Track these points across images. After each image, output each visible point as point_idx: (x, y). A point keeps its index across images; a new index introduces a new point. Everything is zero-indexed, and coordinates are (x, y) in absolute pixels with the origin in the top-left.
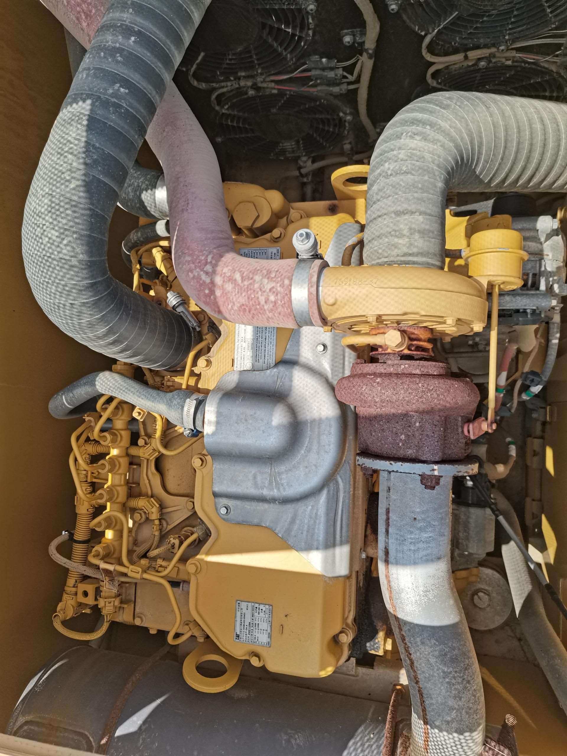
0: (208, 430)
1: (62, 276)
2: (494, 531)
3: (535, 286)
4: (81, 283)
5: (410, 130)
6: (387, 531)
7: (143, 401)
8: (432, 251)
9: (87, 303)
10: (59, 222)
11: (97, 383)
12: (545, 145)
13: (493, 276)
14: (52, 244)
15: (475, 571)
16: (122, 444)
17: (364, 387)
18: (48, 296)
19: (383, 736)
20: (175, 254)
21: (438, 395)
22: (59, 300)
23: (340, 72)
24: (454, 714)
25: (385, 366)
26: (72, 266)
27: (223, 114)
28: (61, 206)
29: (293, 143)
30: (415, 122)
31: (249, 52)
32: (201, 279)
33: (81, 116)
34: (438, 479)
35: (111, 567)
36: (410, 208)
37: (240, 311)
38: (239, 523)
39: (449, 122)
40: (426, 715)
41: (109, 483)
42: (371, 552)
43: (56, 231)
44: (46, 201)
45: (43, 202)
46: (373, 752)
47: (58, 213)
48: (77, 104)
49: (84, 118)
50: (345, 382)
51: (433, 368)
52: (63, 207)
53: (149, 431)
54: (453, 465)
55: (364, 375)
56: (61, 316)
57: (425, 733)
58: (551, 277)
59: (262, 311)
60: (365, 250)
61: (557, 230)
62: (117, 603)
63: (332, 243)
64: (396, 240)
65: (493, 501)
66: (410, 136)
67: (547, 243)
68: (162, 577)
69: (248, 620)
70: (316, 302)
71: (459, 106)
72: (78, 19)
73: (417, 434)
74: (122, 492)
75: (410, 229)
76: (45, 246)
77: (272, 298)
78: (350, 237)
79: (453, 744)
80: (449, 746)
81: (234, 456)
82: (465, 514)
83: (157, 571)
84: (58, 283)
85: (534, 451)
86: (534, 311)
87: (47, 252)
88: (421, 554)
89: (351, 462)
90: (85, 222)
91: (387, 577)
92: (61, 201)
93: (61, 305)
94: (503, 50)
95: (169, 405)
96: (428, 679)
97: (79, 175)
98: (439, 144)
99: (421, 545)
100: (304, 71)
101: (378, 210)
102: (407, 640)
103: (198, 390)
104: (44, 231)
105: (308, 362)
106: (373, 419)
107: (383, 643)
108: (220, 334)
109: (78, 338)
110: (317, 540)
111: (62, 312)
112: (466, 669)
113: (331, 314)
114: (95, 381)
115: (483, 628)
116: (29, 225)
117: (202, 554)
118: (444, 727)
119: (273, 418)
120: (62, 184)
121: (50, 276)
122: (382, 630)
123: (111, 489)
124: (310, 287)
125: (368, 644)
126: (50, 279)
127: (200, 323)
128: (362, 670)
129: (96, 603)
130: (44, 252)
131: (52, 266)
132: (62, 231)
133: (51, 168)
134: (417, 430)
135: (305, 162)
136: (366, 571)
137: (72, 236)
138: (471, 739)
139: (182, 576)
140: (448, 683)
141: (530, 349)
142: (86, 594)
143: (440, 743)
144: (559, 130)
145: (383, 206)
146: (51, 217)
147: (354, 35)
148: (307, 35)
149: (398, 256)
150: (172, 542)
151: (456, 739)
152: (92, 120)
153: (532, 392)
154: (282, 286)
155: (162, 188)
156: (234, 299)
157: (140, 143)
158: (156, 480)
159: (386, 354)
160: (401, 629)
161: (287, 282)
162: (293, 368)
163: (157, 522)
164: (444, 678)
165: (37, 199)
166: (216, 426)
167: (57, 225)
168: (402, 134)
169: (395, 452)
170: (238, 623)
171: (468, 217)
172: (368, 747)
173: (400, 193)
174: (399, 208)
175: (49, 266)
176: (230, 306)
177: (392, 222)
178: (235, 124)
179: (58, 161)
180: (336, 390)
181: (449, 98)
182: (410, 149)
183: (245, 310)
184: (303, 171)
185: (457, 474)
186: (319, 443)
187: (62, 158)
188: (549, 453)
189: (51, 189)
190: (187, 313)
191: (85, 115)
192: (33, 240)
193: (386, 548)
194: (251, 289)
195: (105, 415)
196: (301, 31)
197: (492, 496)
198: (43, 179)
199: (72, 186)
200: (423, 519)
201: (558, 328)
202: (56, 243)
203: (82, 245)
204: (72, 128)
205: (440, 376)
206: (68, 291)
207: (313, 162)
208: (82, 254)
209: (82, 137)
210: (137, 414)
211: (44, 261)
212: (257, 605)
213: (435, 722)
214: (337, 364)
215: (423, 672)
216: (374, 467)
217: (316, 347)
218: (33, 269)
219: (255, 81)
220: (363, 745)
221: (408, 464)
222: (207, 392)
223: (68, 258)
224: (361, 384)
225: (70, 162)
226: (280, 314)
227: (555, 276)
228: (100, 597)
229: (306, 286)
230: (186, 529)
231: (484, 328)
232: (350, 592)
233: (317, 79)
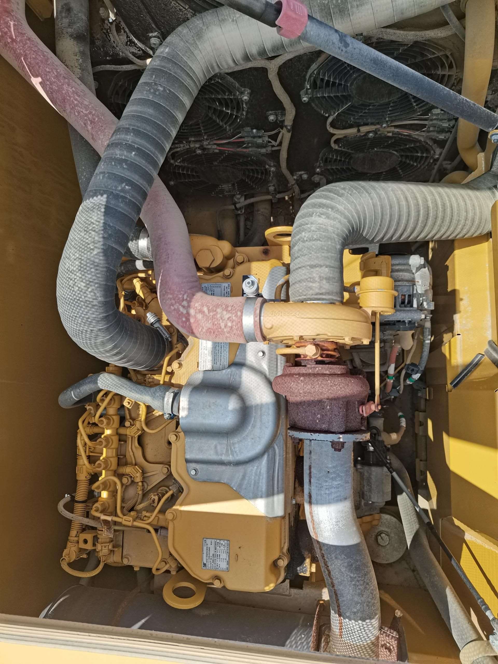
0: (183, 414)
1: (87, 312)
2: (390, 485)
3: (410, 303)
4: (99, 316)
5: (318, 211)
6: (310, 481)
7: (133, 394)
8: (335, 291)
9: (102, 329)
10: (86, 277)
11: (98, 382)
12: (409, 215)
13: (375, 307)
14: (81, 291)
15: (377, 516)
16: (114, 426)
17: (293, 383)
18: (75, 325)
19: (311, 636)
20: (160, 292)
21: (341, 388)
22: (83, 327)
23: (266, 139)
24: (358, 607)
25: (306, 368)
26: (93, 305)
27: (176, 165)
28: (87, 266)
29: (230, 185)
30: (322, 206)
31: (199, 124)
32: (179, 311)
33: (100, 206)
34: (343, 444)
35: (109, 518)
36: (319, 263)
37: (207, 332)
38: (204, 481)
39: (344, 206)
40: (340, 609)
41: (104, 455)
42: (299, 499)
43: (84, 283)
44: (77, 263)
45: (75, 263)
46: (304, 647)
47: (85, 271)
48: (97, 197)
49: (102, 207)
50: (279, 380)
51: (337, 369)
52: (89, 267)
53: (133, 415)
54: (353, 434)
55: (291, 375)
56: (82, 338)
57: (340, 623)
58: (421, 297)
59: (222, 333)
60: (290, 289)
61: (424, 264)
62: (110, 547)
63: (267, 280)
64: (311, 284)
65: (388, 461)
66: (318, 215)
67: (418, 273)
68: (148, 524)
69: (212, 552)
70: (259, 326)
71: (350, 194)
72: (85, 124)
73: (328, 413)
74: (114, 461)
75: (320, 277)
76: (75, 292)
77: (229, 324)
78: (279, 279)
79: (359, 629)
80: (356, 630)
81: (201, 432)
82: (368, 472)
83: (143, 520)
84: (83, 317)
85: (420, 422)
86: (410, 322)
87: (77, 296)
88: (333, 496)
89: (284, 434)
90: (103, 276)
91: (311, 513)
92: (87, 263)
93: (84, 331)
94: (385, 127)
95: (153, 396)
96: (341, 583)
97: (99, 245)
98: (337, 221)
99: (333, 490)
100: (241, 137)
101: (299, 264)
102: (325, 556)
103: (173, 385)
104: (76, 283)
105: (252, 364)
106: (298, 404)
107: (309, 567)
108: (187, 344)
109: (91, 352)
110: (261, 491)
111: (83, 336)
112: (365, 575)
113: (269, 335)
114: (97, 380)
115: (385, 562)
116: (64, 278)
117: (177, 505)
118: (352, 616)
119: (229, 405)
120: (88, 252)
121: (78, 312)
122: (308, 557)
123: (106, 460)
124: (255, 316)
125: (298, 569)
126: (78, 314)
127: (171, 334)
128: (294, 591)
129: (94, 548)
130: (75, 297)
131: (80, 305)
132: (88, 282)
133: (80, 241)
134: (329, 411)
135: (239, 199)
136: (295, 515)
137: (94, 286)
138: (371, 625)
139: (162, 523)
140: (354, 585)
141: (409, 348)
142: (86, 541)
143: (350, 629)
144: (418, 205)
145: (302, 261)
146: (81, 274)
147: (277, 115)
148: (242, 114)
149: (312, 295)
150: (152, 498)
151: (361, 625)
152: (107, 208)
153: (413, 379)
154: (236, 316)
155: (144, 239)
156: (204, 325)
157: (137, 219)
158: (139, 453)
159: (306, 360)
160: (321, 549)
161: (239, 313)
162: (241, 368)
163: (140, 484)
164: (351, 581)
165: (71, 261)
166: (188, 412)
167: (85, 279)
168: (313, 213)
169: (314, 426)
170: (205, 555)
171: (362, 255)
172: (300, 644)
173: (313, 253)
174: (312, 263)
175: (78, 306)
176: (200, 329)
177: (308, 272)
178: (185, 172)
179: (85, 236)
180: (273, 384)
181: (344, 189)
182: (319, 224)
183: (210, 332)
184: (238, 206)
185: (355, 440)
186: (261, 421)
187: (88, 234)
188: (430, 423)
189: (80, 255)
190: (161, 328)
191: (103, 205)
192: (67, 289)
193: (309, 493)
194: (215, 318)
195: (103, 406)
196: (237, 112)
197: (388, 457)
198: (75, 247)
199: (95, 252)
200: (334, 472)
201: (429, 332)
202: (83, 291)
203: (101, 291)
204: (93, 214)
205: (342, 375)
206: (90, 322)
207: (245, 199)
208: (101, 297)
209: (101, 220)
210: (127, 403)
211: (74, 303)
212: (218, 541)
213: (346, 614)
214: (272, 365)
215: (337, 578)
216: (300, 437)
217: (258, 353)
218: (65, 308)
219: (202, 144)
220: (296, 643)
221: (323, 434)
222: (180, 387)
223: (91, 300)
224: (291, 382)
225: (93, 236)
226: (235, 334)
227: (423, 296)
228: (98, 543)
229: (252, 317)
230: (161, 488)
231: (370, 342)
232: (285, 529)
233: (248, 143)
